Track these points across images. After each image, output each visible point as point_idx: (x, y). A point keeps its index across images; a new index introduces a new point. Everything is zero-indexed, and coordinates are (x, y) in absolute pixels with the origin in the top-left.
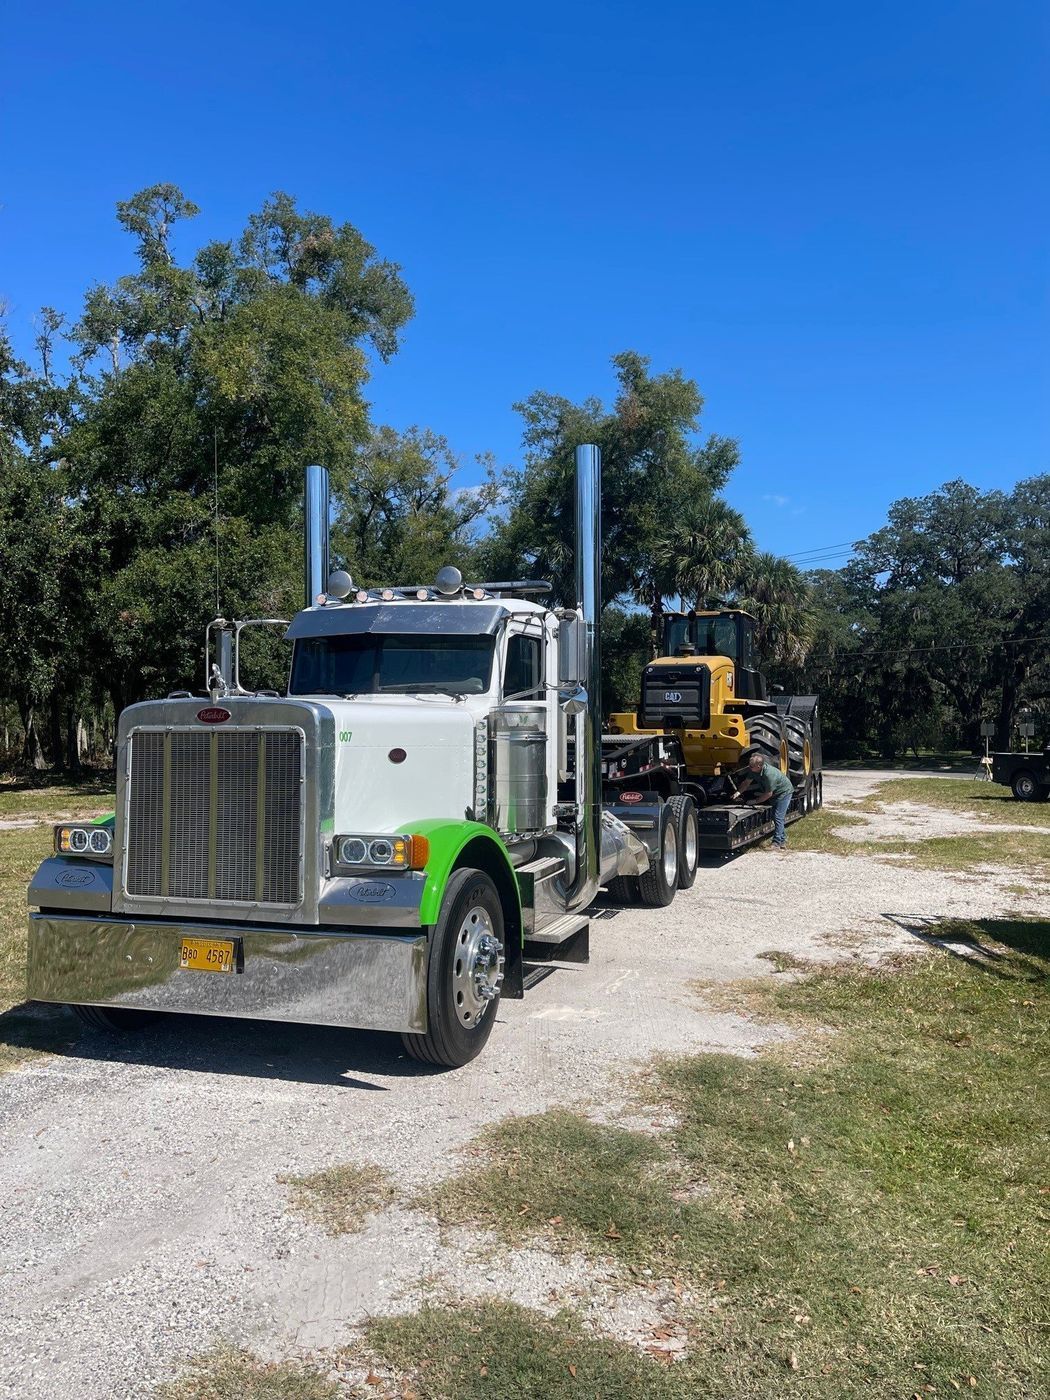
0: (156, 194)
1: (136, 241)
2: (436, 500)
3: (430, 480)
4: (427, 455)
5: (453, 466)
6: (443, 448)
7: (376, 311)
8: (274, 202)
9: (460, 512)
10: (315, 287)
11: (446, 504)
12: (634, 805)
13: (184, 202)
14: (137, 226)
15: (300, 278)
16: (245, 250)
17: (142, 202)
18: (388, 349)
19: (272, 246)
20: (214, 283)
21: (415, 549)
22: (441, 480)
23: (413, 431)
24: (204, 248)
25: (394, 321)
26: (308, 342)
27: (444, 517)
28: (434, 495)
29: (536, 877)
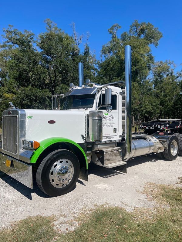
0: (114, 26)
1: (111, 35)
2: (171, 74)
3: (170, 70)
4: (169, 65)
5: (175, 67)
6: (173, 63)
7: (153, 38)
8: (134, 22)
9: (176, 76)
10: (142, 36)
11: (173, 74)
12: (162, 135)
13: (119, 26)
14: (111, 33)
15: (139, 35)
16: (130, 32)
17: (112, 28)
18: (157, 45)
19: (134, 30)
20: (124, 40)
21: (166, 84)
22: (172, 70)
23: (166, 61)
24: (122, 34)
25: (157, 39)
26: (138, 46)
27: (173, 77)
28: (171, 73)
29: (105, 152)
